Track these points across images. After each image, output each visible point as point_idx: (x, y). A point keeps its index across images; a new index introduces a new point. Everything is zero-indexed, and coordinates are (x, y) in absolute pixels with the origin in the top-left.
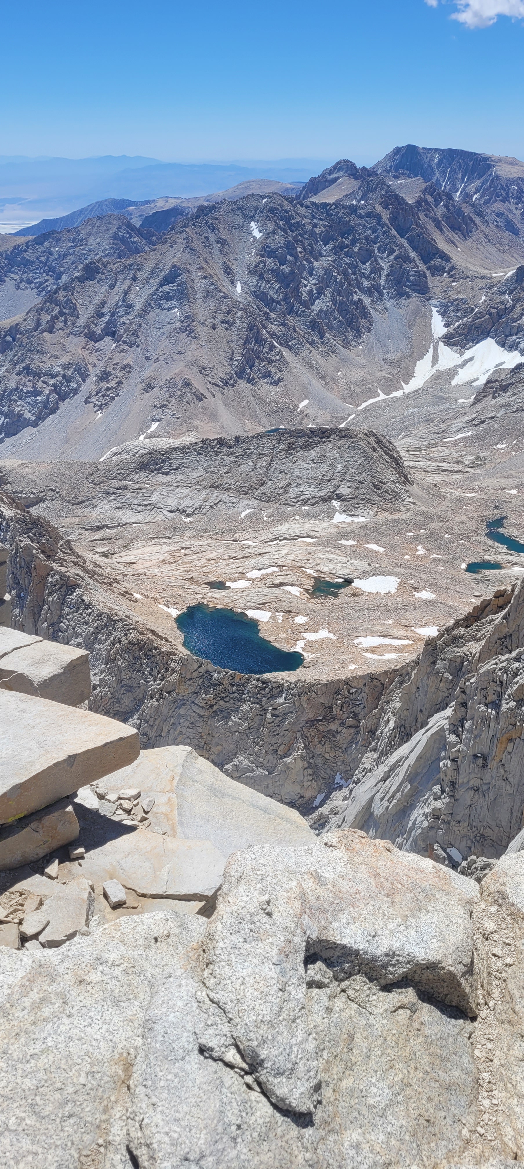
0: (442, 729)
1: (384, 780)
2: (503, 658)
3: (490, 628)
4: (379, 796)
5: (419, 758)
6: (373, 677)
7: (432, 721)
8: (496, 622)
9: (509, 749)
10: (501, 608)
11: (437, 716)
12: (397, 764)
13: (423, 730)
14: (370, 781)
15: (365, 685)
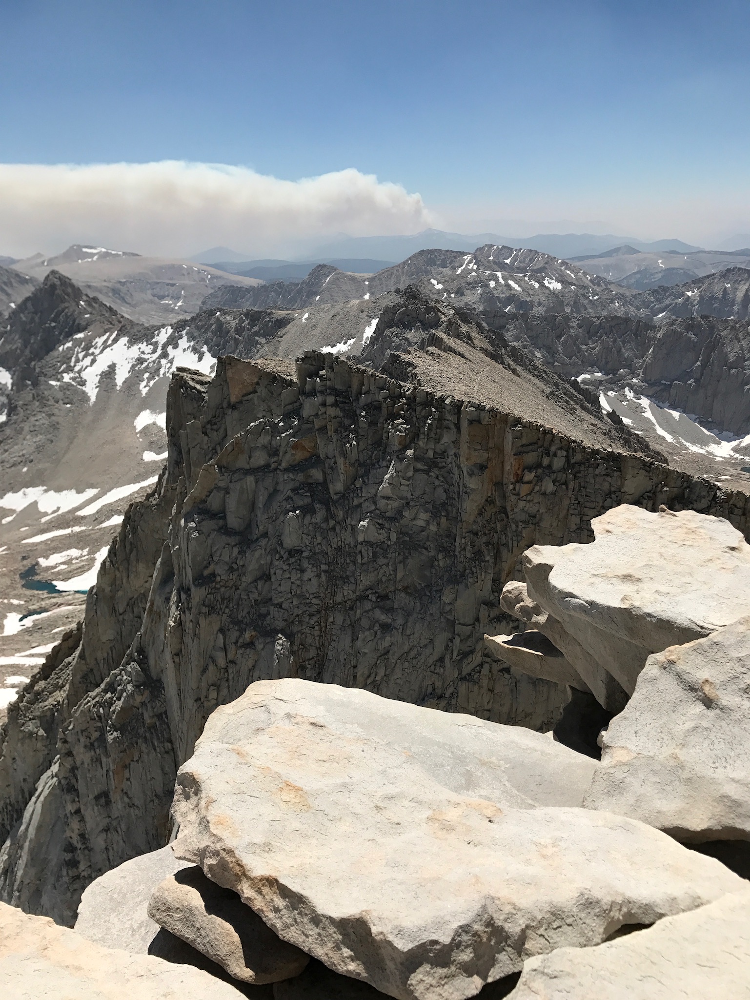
2: (95, 693)
3: (69, 671)
8: (74, 663)
9: (127, 775)
10: (74, 648)
11: (44, 777)
13: (34, 799)
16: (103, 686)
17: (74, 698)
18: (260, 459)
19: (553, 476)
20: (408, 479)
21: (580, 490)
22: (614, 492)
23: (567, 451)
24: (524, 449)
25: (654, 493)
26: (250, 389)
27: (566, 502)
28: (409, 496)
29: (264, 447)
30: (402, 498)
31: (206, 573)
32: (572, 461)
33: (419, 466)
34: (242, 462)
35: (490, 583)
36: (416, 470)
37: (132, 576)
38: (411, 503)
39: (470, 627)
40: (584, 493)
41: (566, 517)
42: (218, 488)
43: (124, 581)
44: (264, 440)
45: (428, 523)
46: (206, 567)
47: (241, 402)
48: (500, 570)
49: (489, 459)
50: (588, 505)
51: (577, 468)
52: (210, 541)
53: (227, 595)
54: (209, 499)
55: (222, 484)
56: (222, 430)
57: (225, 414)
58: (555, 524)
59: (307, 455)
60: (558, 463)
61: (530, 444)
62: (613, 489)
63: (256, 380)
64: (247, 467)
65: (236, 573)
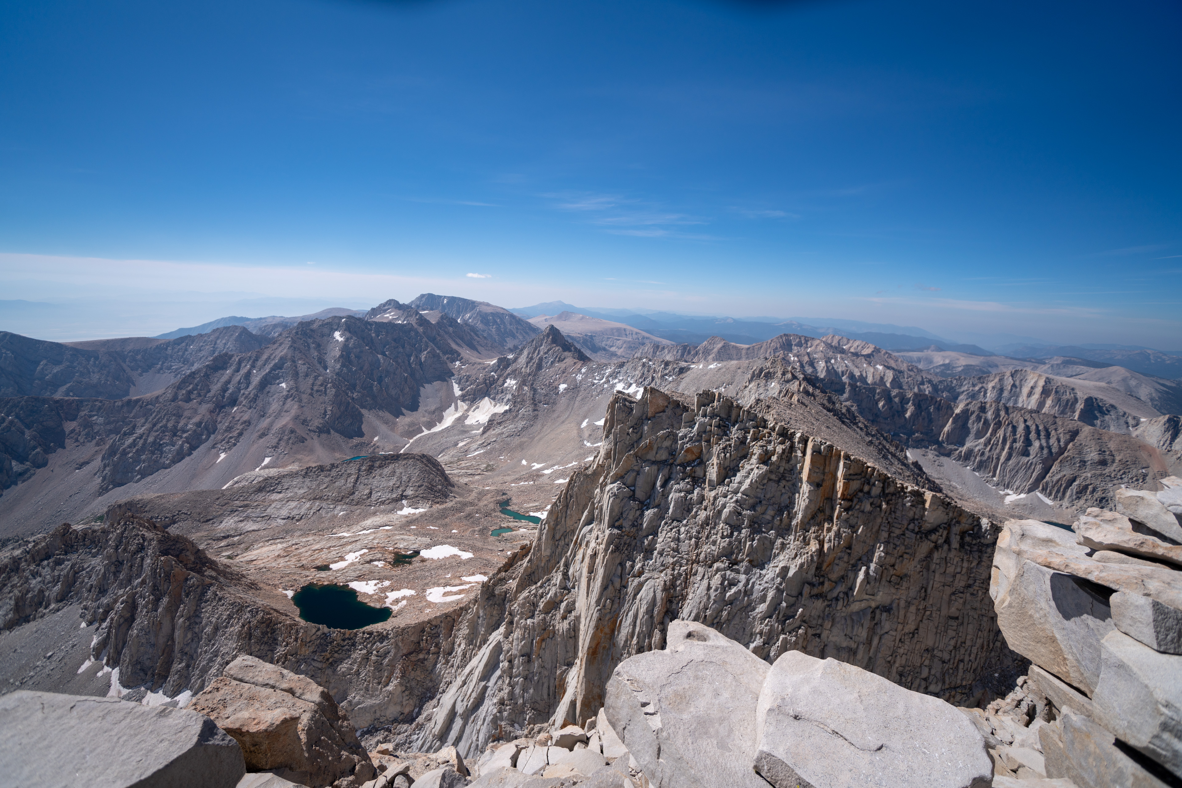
0: (499, 642)
1: (462, 686)
2: (534, 587)
3: (522, 570)
4: (460, 699)
5: (486, 665)
6: (447, 616)
7: (491, 638)
8: (524, 565)
9: (543, 646)
10: (526, 555)
11: (494, 634)
12: (471, 673)
13: (486, 645)
14: (452, 690)
15: (441, 622)
16: (539, 584)
17: (521, 587)
18: (663, 455)
19: (871, 500)
20: (763, 485)
21: (890, 514)
22: (917, 519)
23: (884, 484)
24: (852, 477)
25: (949, 525)
26: (661, 409)
27: (879, 520)
28: (762, 497)
29: (667, 448)
30: (757, 497)
31: (617, 524)
32: (887, 492)
33: (773, 477)
34: (651, 456)
35: (814, 569)
36: (770, 480)
37: (568, 519)
38: (764, 502)
39: (794, 599)
40: (893, 516)
41: (878, 532)
42: (633, 470)
43: (563, 520)
44: (667, 443)
45: (773, 517)
46: (617, 521)
47: (654, 417)
48: (823, 561)
49: (823, 480)
50: (896, 525)
51: (889, 497)
52: (622, 504)
53: (628, 542)
54: (626, 476)
55: (636, 468)
56: (639, 434)
57: (643, 423)
58: (869, 535)
59: (694, 457)
60: (876, 491)
61: (856, 474)
62: (916, 517)
63: (666, 404)
64: (654, 459)
65: (635, 528)
